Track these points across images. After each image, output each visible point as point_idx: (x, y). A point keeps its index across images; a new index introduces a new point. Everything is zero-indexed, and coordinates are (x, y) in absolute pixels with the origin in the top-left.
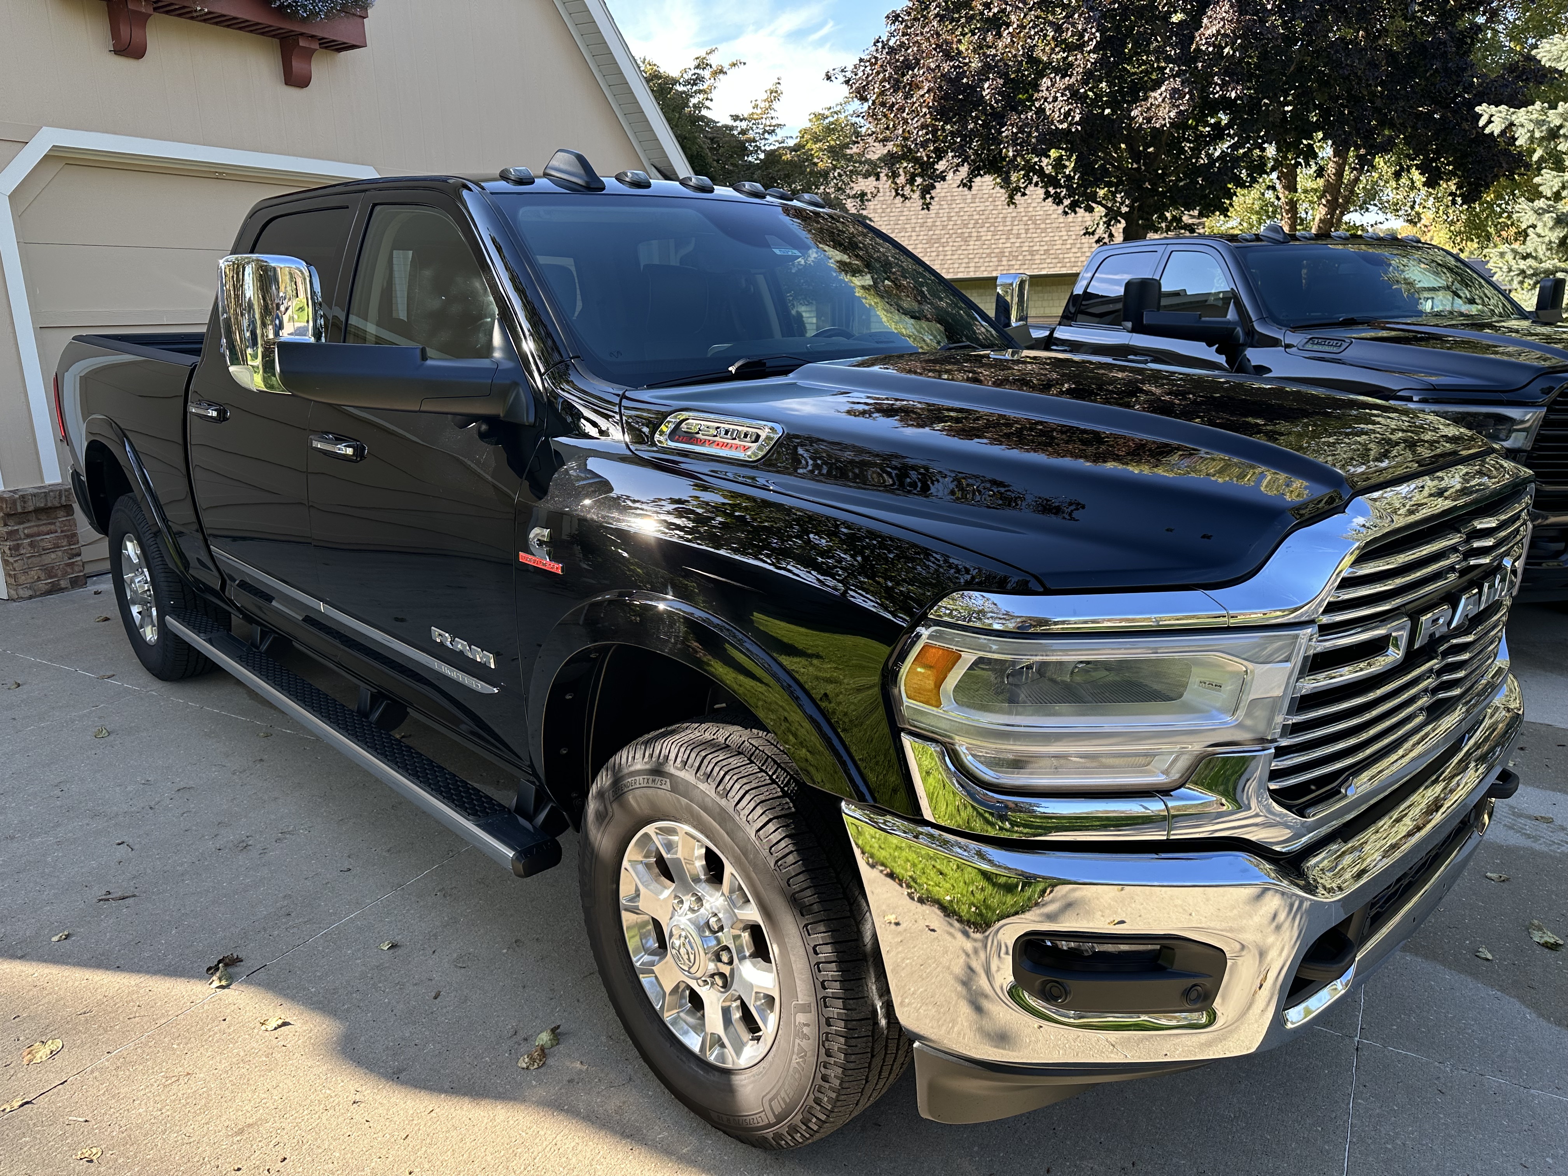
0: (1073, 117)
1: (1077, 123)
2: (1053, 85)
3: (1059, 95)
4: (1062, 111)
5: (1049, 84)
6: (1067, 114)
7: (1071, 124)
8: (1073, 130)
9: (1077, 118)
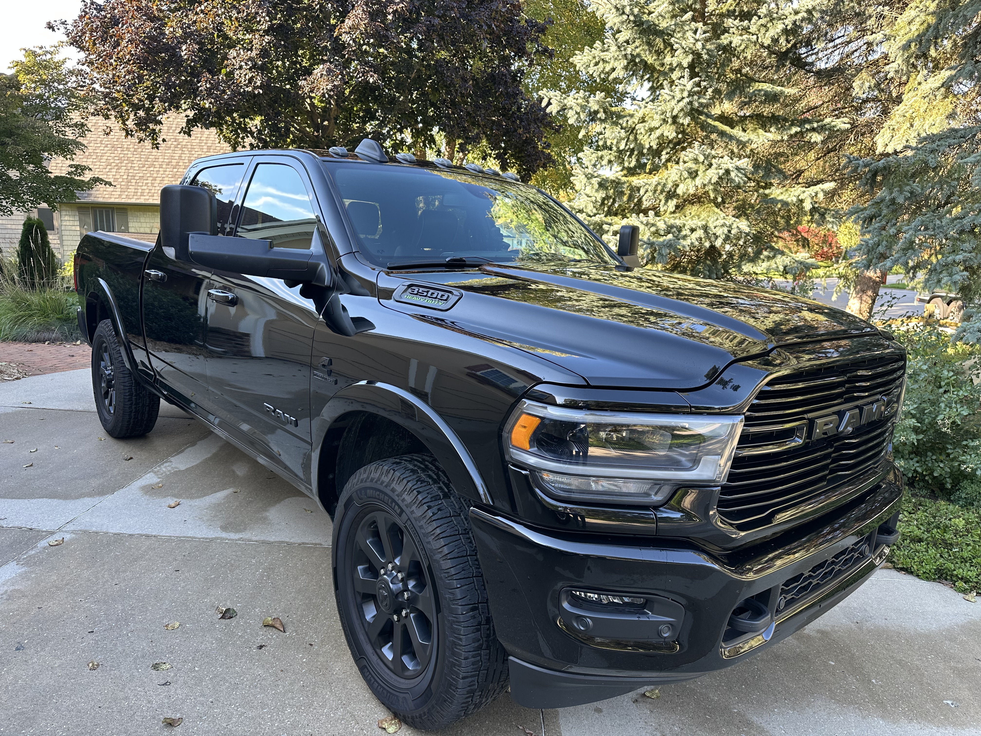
0: (256, 83)
1: (258, 87)
2: (238, 56)
3: (243, 64)
4: (247, 77)
5: (235, 55)
6: (251, 80)
7: (255, 88)
8: (256, 92)
9: (259, 83)
